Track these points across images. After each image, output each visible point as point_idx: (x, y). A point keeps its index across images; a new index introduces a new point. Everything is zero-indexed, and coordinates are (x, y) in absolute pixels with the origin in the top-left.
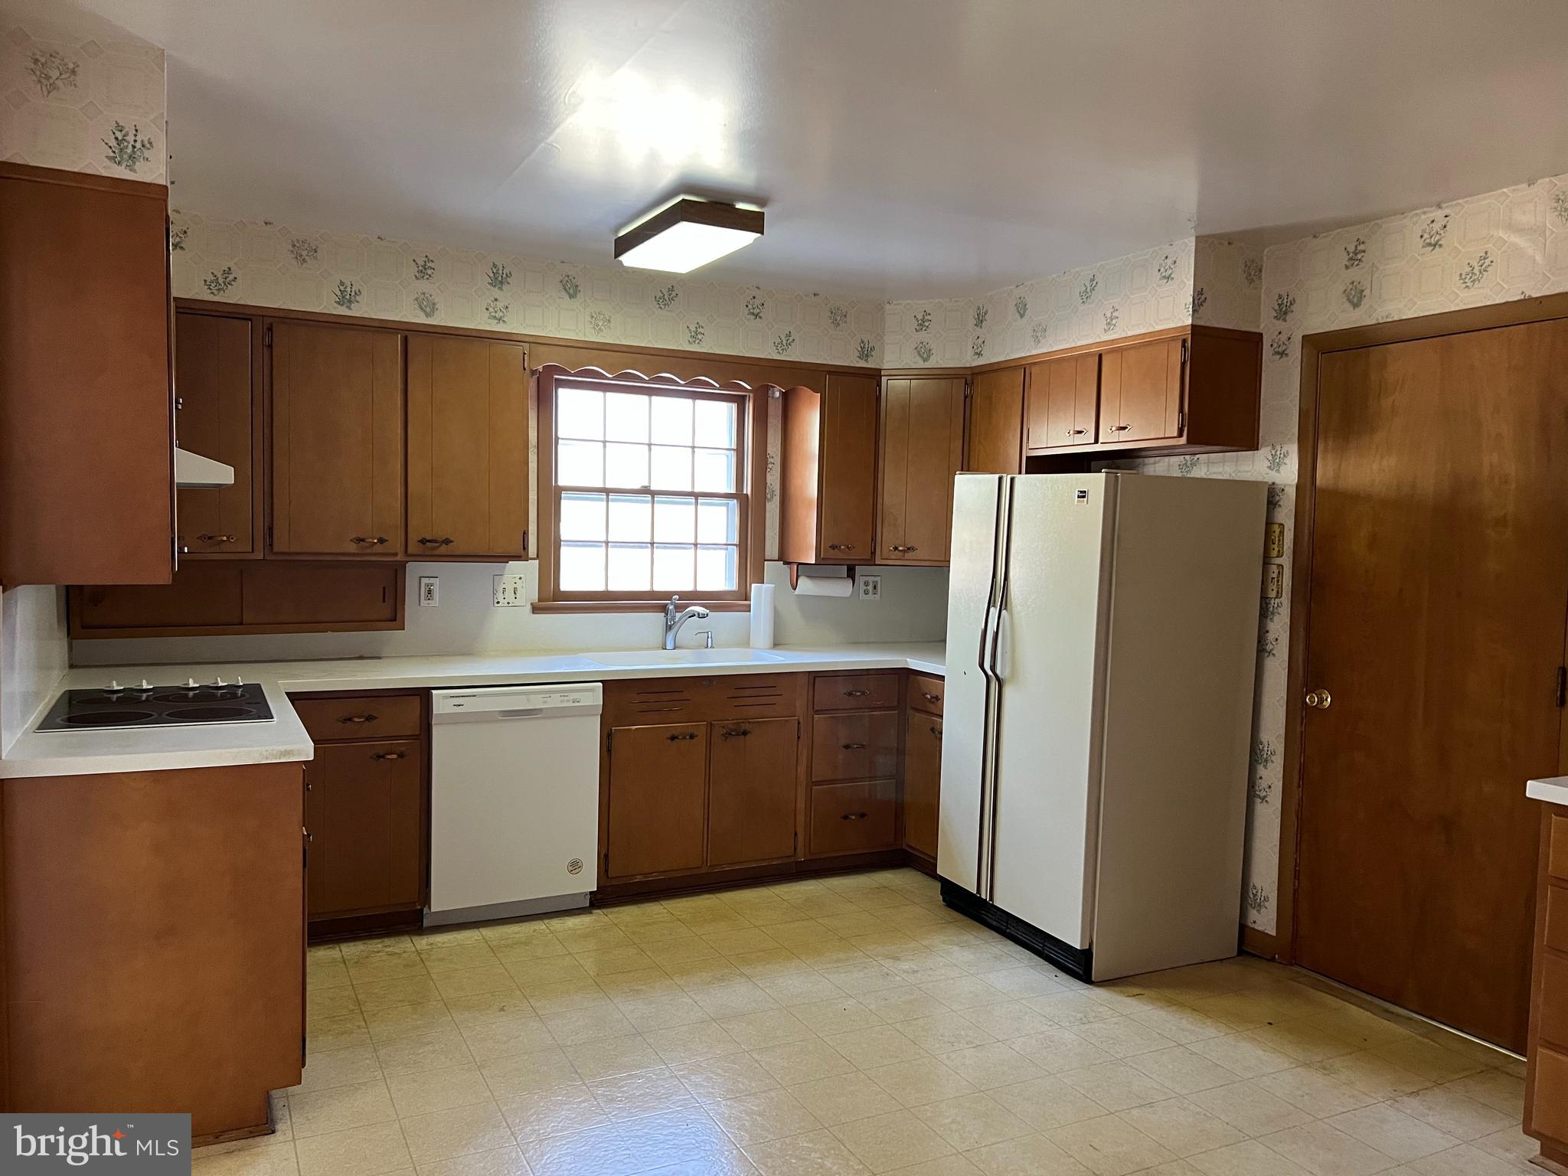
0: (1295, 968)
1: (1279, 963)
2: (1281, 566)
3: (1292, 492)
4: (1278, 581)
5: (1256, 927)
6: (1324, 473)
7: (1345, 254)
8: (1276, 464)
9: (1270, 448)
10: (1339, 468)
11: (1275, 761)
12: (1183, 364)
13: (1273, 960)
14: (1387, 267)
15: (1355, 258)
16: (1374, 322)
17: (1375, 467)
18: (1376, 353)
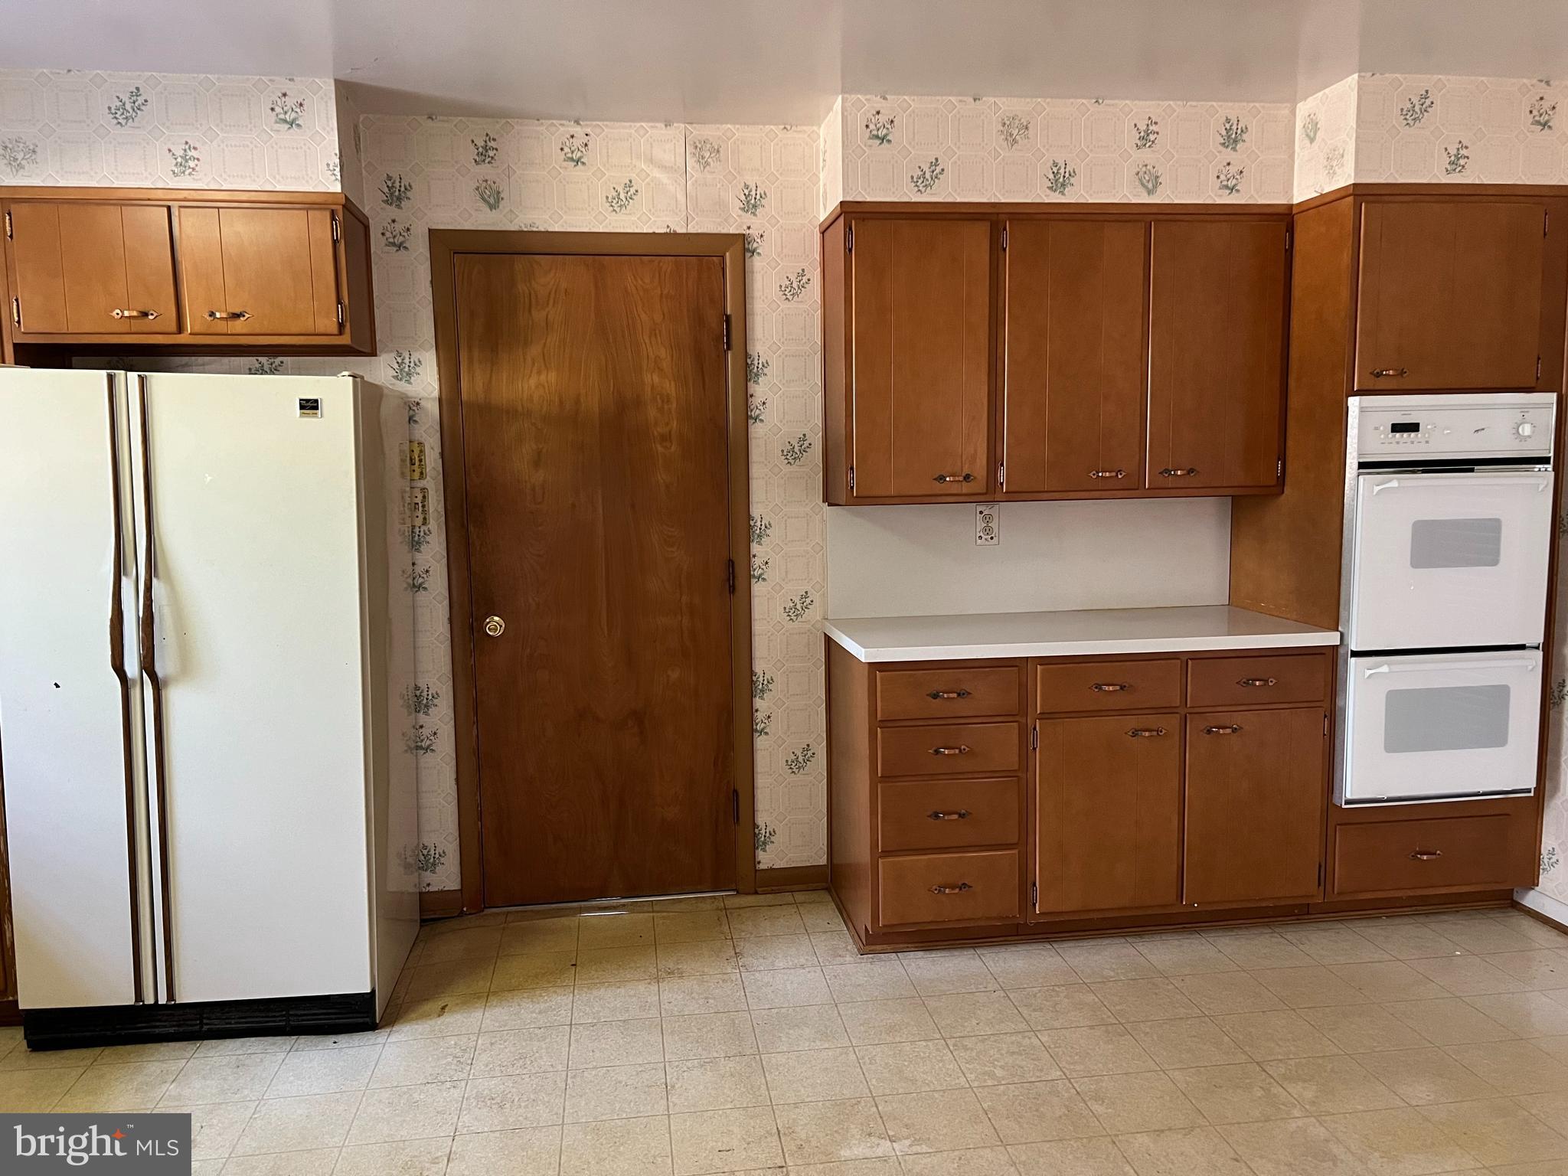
0: (488, 911)
1: (470, 914)
2: (423, 490)
3: (432, 408)
4: (423, 506)
5: (431, 889)
6: (472, 386)
7: (472, 147)
8: (405, 373)
9: (394, 354)
10: (490, 381)
11: (438, 704)
12: (335, 242)
13: (462, 914)
14: (525, 172)
15: (485, 154)
16: (516, 228)
17: (533, 382)
18: (520, 264)
